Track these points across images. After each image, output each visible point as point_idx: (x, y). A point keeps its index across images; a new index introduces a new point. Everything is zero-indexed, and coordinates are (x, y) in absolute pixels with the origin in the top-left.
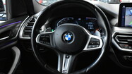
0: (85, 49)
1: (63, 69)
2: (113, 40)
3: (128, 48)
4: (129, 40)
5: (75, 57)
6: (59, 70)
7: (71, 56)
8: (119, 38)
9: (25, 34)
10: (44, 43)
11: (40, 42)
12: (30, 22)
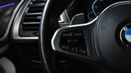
9: (24, 30)
10: (70, 50)
11: (61, 48)
12: (34, 3)
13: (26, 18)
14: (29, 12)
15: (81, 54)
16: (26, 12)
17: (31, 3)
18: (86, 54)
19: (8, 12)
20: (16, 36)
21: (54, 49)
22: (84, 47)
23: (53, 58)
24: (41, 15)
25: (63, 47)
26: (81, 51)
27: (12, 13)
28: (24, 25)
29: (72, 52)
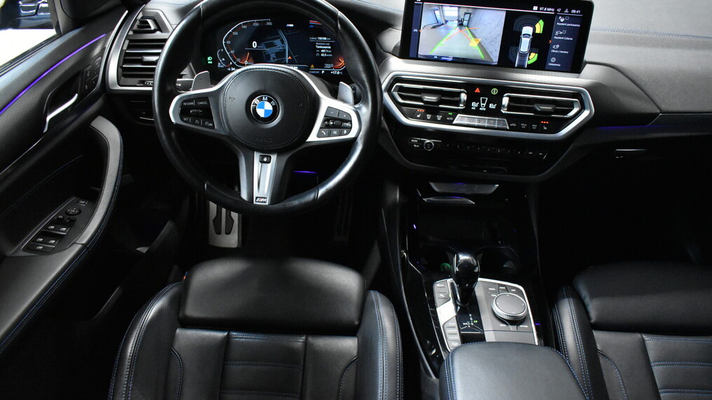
0: (313, 137)
1: (256, 194)
2: (386, 95)
3: (423, 118)
4: (428, 98)
5: (285, 158)
6: (244, 195)
7: (274, 158)
8: (401, 89)
9: (125, 76)
10: (193, 123)
11: (182, 120)
12: (135, 32)
13: (125, 58)
14: (129, 47)
15: (207, 127)
16: (125, 48)
17: (131, 33)
18: (213, 127)
19: (97, 50)
20: (114, 85)
21: (173, 120)
22: (210, 118)
23: (173, 134)
24: (158, 54)
25: (185, 119)
26: (206, 123)
27: (103, 49)
28: (125, 69)
29: (197, 125)
